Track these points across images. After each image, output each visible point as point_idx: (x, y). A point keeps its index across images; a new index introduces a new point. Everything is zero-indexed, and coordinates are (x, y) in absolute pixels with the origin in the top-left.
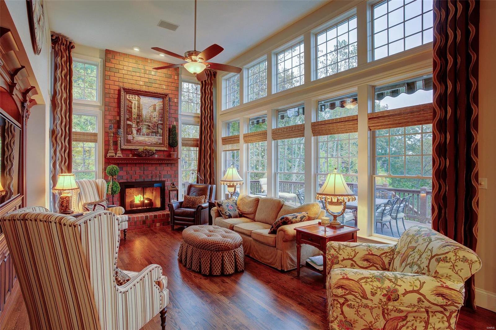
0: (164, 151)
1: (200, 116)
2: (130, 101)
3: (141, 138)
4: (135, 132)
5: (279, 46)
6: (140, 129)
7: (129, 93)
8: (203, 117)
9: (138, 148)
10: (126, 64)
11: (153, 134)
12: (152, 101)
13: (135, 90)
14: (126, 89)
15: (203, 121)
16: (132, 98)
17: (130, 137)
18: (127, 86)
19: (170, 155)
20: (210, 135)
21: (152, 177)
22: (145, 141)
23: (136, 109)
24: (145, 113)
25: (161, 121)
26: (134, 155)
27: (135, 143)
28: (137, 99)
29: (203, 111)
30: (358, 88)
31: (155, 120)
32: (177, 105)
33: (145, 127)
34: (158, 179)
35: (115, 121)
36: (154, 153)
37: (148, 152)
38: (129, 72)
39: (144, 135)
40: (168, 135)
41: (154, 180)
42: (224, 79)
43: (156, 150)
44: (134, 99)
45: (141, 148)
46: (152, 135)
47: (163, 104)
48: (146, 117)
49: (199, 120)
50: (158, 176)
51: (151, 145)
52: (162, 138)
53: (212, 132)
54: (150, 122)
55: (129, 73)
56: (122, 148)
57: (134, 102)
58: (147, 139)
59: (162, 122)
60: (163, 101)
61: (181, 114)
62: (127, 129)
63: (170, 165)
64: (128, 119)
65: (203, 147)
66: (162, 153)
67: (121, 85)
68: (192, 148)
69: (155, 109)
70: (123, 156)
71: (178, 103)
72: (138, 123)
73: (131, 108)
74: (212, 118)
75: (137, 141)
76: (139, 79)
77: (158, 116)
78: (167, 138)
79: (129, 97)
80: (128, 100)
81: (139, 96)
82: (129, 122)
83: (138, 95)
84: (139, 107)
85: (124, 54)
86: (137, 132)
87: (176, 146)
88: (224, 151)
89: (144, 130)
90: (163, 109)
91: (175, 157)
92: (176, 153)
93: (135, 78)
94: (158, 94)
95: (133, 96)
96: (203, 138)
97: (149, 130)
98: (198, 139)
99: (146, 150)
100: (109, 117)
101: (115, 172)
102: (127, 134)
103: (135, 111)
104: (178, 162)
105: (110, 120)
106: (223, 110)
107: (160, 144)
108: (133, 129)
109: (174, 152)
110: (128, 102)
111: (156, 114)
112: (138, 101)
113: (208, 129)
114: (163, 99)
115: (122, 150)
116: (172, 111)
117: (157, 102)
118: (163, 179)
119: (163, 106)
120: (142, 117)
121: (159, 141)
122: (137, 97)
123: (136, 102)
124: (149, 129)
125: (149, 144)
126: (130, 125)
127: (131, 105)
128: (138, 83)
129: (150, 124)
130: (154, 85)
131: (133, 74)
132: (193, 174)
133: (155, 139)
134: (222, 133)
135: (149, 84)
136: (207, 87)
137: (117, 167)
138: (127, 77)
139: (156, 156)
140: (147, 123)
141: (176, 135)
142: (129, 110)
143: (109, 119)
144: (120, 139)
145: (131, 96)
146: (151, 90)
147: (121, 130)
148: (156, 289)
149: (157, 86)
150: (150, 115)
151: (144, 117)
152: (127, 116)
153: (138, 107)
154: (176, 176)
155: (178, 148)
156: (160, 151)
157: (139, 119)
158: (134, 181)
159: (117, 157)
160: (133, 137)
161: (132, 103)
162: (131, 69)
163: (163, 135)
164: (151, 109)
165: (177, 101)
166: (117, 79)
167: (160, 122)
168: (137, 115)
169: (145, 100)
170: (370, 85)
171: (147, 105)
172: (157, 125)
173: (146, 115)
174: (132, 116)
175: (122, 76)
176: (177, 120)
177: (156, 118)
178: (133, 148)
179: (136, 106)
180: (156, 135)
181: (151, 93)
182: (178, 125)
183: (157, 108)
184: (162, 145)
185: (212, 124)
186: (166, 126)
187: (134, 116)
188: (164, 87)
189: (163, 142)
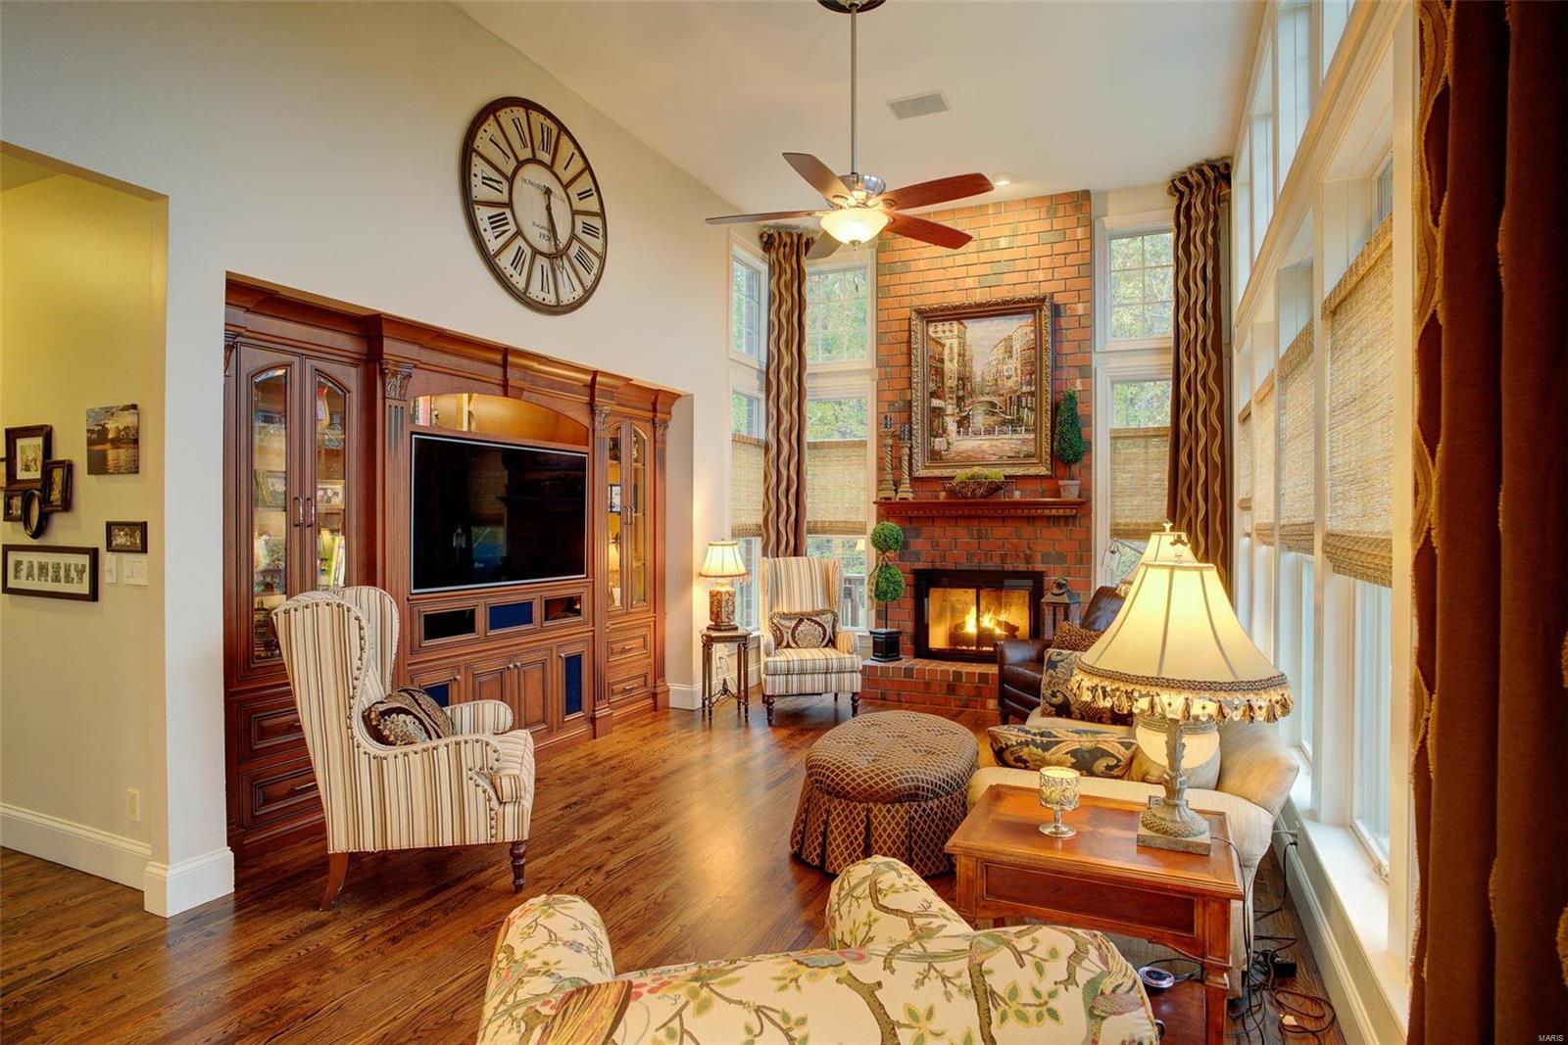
0: (1037, 477)
1: (1171, 343)
2: (938, 342)
3: (965, 444)
4: (952, 426)
6: (967, 417)
7: (932, 321)
8: (1183, 347)
9: (954, 472)
11: (1004, 428)
12: (998, 328)
13: (950, 307)
14: (927, 312)
15: (1184, 359)
16: (944, 332)
17: (939, 444)
18: (933, 301)
19: (1055, 491)
21: (1003, 558)
22: (981, 451)
23: (955, 361)
24: (981, 368)
25: (1029, 384)
26: (949, 494)
27: (951, 459)
28: (956, 333)
29: (1183, 326)
31: (1011, 383)
32: (1087, 324)
33: (981, 410)
34: (1022, 567)
35: (902, 404)
36: (996, 488)
38: (935, 260)
39: (977, 433)
40: (1049, 426)
41: (1008, 567)
44: (947, 334)
45: (961, 474)
46: (1002, 432)
47: (1035, 331)
48: (983, 379)
49: (1170, 359)
50: (1022, 555)
52: (1032, 436)
54: (996, 393)
55: (937, 264)
56: (916, 474)
57: (947, 342)
58: (986, 445)
59: (1033, 389)
60: (1035, 320)
61: (1107, 349)
62: (931, 423)
63: (1061, 521)
64: (933, 395)
66: (1035, 485)
67: (913, 302)
69: (1009, 351)
70: (915, 499)
71: (1090, 314)
72: (960, 399)
73: (942, 361)
75: (957, 454)
76: (962, 272)
77: (1019, 371)
78: (1046, 435)
79: (936, 332)
80: (934, 340)
81: (961, 323)
82: (936, 402)
83: (958, 320)
84: (962, 355)
86: (959, 427)
90: (1037, 345)
92: (1078, 482)
93: (952, 273)
94: (1015, 303)
95: (947, 326)
96: (1184, 426)
97: (994, 418)
98: (1167, 428)
100: (888, 396)
101: (885, 540)
102: (931, 435)
103: (951, 367)
104: (1090, 513)
105: (891, 404)
107: (1028, 456)
108: (945, 418)
109: (1070, 478)
110: (931, 346)
111: (1013, 366)
112: (959, 337)
114: (1034, 315)
115: (916, 481)
116: (1066, 347)
117: (1018, 330)
118: (1039, 567)
119: (1036, 336)
120: (971, 381)
121: (1025, 448)
122: (955, 324)
123: (955, 342)
124: (993, 414)
125: (995, 458)
126: (940, 409)
127: (941, 353)
128: (962, 287)
129: (996, 400)
130: (1007, 279)
131: (947, 262)
133: (1009, 442)
135: (991, 281)
136: (1192, 232)
138: (932, 276)
139: (1017, 495)
140: (985, 399)
142: (936, 369)
143: (890, 399)
144: (907, 451)
145: (939, 328)
146: (1000, 294)
149: (1015, 278)
150: (994, 370)
151: (979, 379)
152: (932, 386)
153: (959, 355)
154: (1084, 556)
157: (964, 389)
159: (894, 500)
160: (948, 443)
161: (943, 346)
163: (1035, 428)
164: (1000, 352)
165: (1085, 308)
166: (904, 290)
167: (1025, 389)
168: (959, 379)
169: (983, 335)
171: (986, 342)
172: (1018, 397)
173: (983, 373)
174: (943, 383)
175: (920, 277)
176: (1086, 372)
177: (1014, 379)
178: (946, 472)
179: (956, 351)
180: (1014, 431)
181: (994, 305)
182: (1088, 390)
183: (1017, 346)
184: (1036, 461)
185: (1214, 364)
186: (1044, 397)
187: (949, 383)
188: (1041, 276)
189: (1036, 448)
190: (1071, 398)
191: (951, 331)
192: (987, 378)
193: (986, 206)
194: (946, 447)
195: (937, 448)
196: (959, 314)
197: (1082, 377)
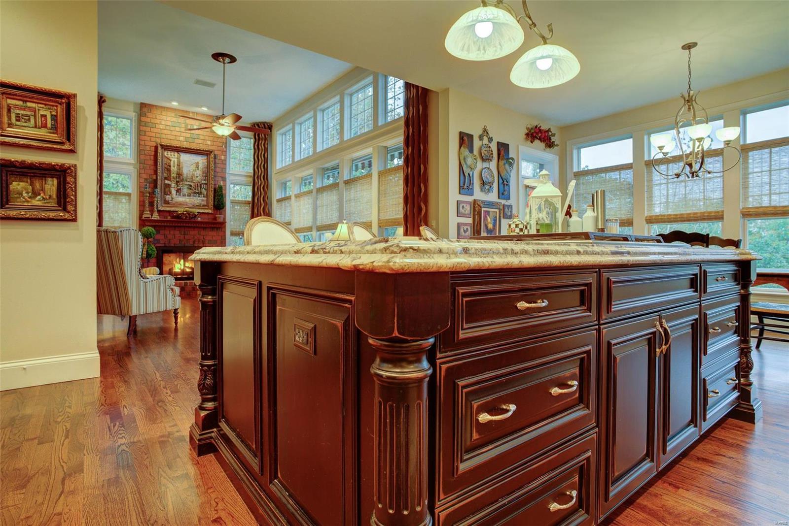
0: (208, 214)
1: (252, 175)
2: (168, 159)
3: (181, 199)
4: (174, 192)
5: (325, 102)
6: (180, 189)
7: (167, 150)
8: (256, 176)
9: (177, 209)
10: (164, 118)
12: (194, 158)
13: (174, 147)
14: (164, 145)
15: (256, 180)
16: (171, 155)
17: (168, 197)
18: (165, 142)
19: (215, 218)
20: (264, 198)
21: (194, 242)
22: (186, 202)
23: (176, 167)
24: (186, 171)
25: (205, 180)
26: (173, 217)
27: (174, 204)
28: (176, 156)
29: (256, 170)
30: (373, 149)
31: (198, 179)
32: (224, 162)
33: (186, 187)
34: (201, 245)
35: (151, 180)
36: (196, 216)
37: (189, 214)
38: (167, 127)
39: (184, 195)
40: (213, 196)
41: (197, 246)
42: (280, 134)
43: (198, 213)
44: (173, 157)
45: (180, 210)
46: (194, 196)
47: (208, 162)
48: (187, 176)
49: (251, 179)
50: (202, 242)
51: (194, 207)
52: (206, 199)
53: (265, 193)
54: (192, 182)
55: (168, 128)
56: (159, 209)
57: (173, 159)
58: (188, 200)
59: (206, 182)
60: (207, 158)
61: (230, 173)
62: (165, 189)
63: (216, 229)
64: (166, 178)
66: (206, 216)
67: (158, 141)
69: (197, 167)
70: (160, 218)
71: (225, 160)
72: (177, 182)
73: (170, 166)
74: (266, 177)
75: (176, 203)
76: (179, 134)
77: (201, 175)
78: (211, 199)
79: (168, 155)
80: (166, 157)
81: (178, 154)
82: (167, 182)
83: (177, 152)
84: (179, 165)
85: (162, 107)
86: (177, 192)
87: (222, 209)
89: (185, 190)
90: (208, 167)
92: (223, 216)
93: (173, 133)
94: (201, 151)
95: (172, 153)
96: (256, 201)
97: (191, 191)
98: (250, 201)
99: (186, 212)
100: (144, 176)
101: (150, 234)
102: (165, 194)
103: (174, 169)
104: (225, 227)
105: (146, 179)
106: (278, 168)
107: (204, 206)
108: (171, 188)
109: (220, 214)
110: (166, 160)
111: (199, 173)
112: (177, 158)
113: (262, 190)
114: (208, 157)
115: (159, 211)
116: (218, 170)
117: (201, 160)
119: (208, 164)
120: (182, 176)
121: (203, 203)
122: (176, 154)
123: (176, 160)
124: (191, 189)
125: (191, 205)
126: (169, 185)
127: (170, 163)
128: (178, 139)
129: (192, 184)
130: (196, 141)
131: (172, 128)
133: (198, 200)
134: (277, 193)
135: (191, 140)
136: (260, 142)
137: (153, 229)
138: (165, 132)
139: (199, 219)
140: (188, 183)
141: (222, 196)
142: (167, 169)
143: (145, 177)
144: (156, 199)
145: (169, 153)
146: (194, 146)
147: (158, 190)
148: (169, 292)
149: (200, 141)
150: (192, 173)
151: (185, 176)
152: (165, 175)
153: (177, 165)
154: (223, 241)
155: (225, 210)
156: (203, 213)
157: (179, 178)
158: (172, 245)
159: (153, 219)
160: (172, 198)
161: (171, 160)
162: (169, 123)
163: (207, 196)
164: (193, 167)
166: (153, 135)
167: (203, 182)
168: (177, 174)
169: (185, 157)
170: (382, 146)
171: (188, 162)
172: (201, 184)
173: (187, 174)
174: (170, 174)
175: (159, 131)
176: (224, 179)
177: (199, 177)
178: (172, 209)
179: (176, 163)
180: (199, 196)
181: (193, 149)
182: (225, 185)
183: (201, 166)
184: (207, 208)
185: (266, 184)
186: (211, 186)
187: (173, 175)
188: (209, 143)
189: (207, 203)
190: (221, 187)
191: (174, 155)
192: (189, 176)
193: (189, 112)
194: (171, 199)
195: (167, 199)
196: (178, 150)
197: (223, 181)
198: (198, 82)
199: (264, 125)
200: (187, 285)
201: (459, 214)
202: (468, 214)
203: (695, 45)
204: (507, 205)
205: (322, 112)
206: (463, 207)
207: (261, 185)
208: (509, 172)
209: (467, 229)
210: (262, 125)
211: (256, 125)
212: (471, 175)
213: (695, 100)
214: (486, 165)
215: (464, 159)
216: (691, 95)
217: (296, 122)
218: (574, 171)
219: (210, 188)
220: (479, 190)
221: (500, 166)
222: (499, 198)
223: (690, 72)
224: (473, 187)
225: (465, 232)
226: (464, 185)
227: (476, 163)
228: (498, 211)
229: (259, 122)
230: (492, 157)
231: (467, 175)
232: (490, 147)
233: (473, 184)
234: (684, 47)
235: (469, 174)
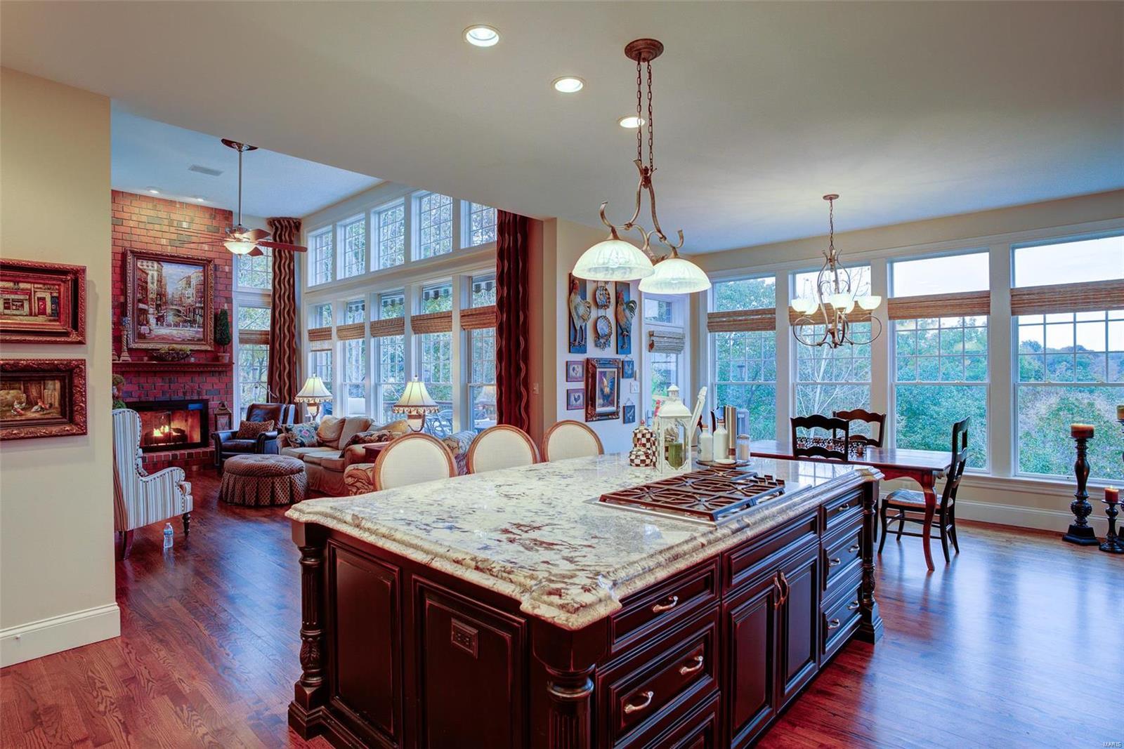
0: (206, 351)
1: (271, 293)
2: (143, 271)
3: (163, 331)
4: (152, 320)
6: (163, 316)
7: (141, 259)
8: (277, 296)
9: (159, 346)
10: (137, 211)
11: (185, 324)
12: (183, 271)
13: (152, 254)
14: (137, 252)
15: (278, 301)
16: (148, 266)
17: (144, 329)
18: (138, 247)
19: (217, 358)
20: (289, 326)
21: (185, 394)
22: (172, 335)
23: (155, 284)
24: (172, 289)
25: (200, 302)
26: (151, 359)
27: (153, 339)
28: (156, 268)
29: (277, 286)
30: (453, 279)
31: (189, 301)
32: (229, 276)
33: (171, 313)
34: (196, 397)
35: (116, 303)
36: (188, 356)
37: (178, 354)
38: (140, 223)
39: (169, 325)
40: (213, 325)
41: (188, 398)
42: (313, 236)
43: (191, 350)
44: (151, 269)
45: (164, 347)
46: (183, 326)
47: (204, 276)
48: (173, 297)
49: (270, 300)
50: (196, 391)
51: (183, 342)
52: (202, 330)
53: (292, 321)
54: (180, 305)
55: (142, 225)
56: (131, 347)
57: (150, 273)
58: (174, 332)
59: (202, 305)
60: (204, 271)
61: (239, 290)
62: (138, 317)
63: (217, 374)
64: (140, 301)
65: (277, 345)
66: (203, 356)
67: (127, 244)
68: (258, 347)
69: (189, 284)
70: (132, 360)
71: (231, 273)
72: (158, 307)
73: (146, 283)
74: (292, 298)
75: (157, 336)
76: (159, 234)
77: (194, 295)
78: (211, 330)
79: (142, 266)
80: (141, 270)
81: (160, 264)
82: (141, 306)
83: (158, 261)
84: (160, 281)
85: (131, 195)
86: (157, 321)
87: (227, 344)
88: (312, 351)
89: (170, 318)
90: (205, 283)
91: (226, 360)
92: (229, 354)
93: (152, 233)
94: (194, 260)
95: (150, 263)
96: (277, 331)
97: (179, 318)
98: (268, 331)
99: (173, 350)
102: (139, 324)
103: (153, 287)
104: (232, 370)
106: (310, 285)
107: (199, 340)
108: (149, 315)
109: (224, 352)
110: (140, 273)
111: (191, 292)
112: (157, 271)
113: (286, 316)
114: (204, 268)
115: (130, 350)
116: (220, 287)
117: (195, 273)
118: (205, 397)
119: (205, 278)
120: (165, 297)
121: (197, 336)
122: (156, 265)
123: (155, 274)
124: (179, 316)
125: (180, 340)
126: (145, 310)
127: (146, 278)
128: (157, 242)
129: (180, 308)
130: (187, 245)
131: (149, 226)
132: (256, 387)
133: (189, 332)
134: (309, 322)
135: (177, 244)
137: (122, 378)
138: (138, 231)
139: (192, 360)
140: (174, 307)
141: (227, 326)
142: (142, 286)
144: (126, 333)
145: (145, 263)
146: (183, 252)
147: (129, 319)
148: (177, 490)
149: (193, 245)
150: (180, 293)
151: (170, 296)
152: (139, 296)
153: (158, 281)
154: (229, 391)
155: (231, 346)
156: (198, 351)
157: (160, 300)
158: (151, 399)
159: (121, 361)
160: (150, 330)
161: (147, 274)
162: (144, 219)
163: (204, 326)
164: (183, 283)
165: (229, 269)
166: (119, 236)
167: (198, 305)
168: (157, 294)
169: (169, 270)
170: (465, 276)
171: (175, 277)
172: (194, 309)
173: (173, 293)
174: (147, 296)
175: (128, 230)
176: (229, 300)
177: (192, 299)
178: (151, 346)
179: (156, 278)
180: (192, 327)
181: (181, 258)
182: (231, 309)
183: (194, 282)
184: (203, 343)
185: (293, 307)
186: (209, 311)
187: (151, 296)
188: (206, 248)
189: (204, 336)
190: (224, 313)
191: (152, 267)
192: (175, 296)
193: (175, 202)
194: (148, 332)
195: (142, 332)
196: (160, 258)
197: (228, 303)
198: (195, 168)
199: (289, 222)
200: (177, 458)
201: (568, 378)
202: (580, 378)
203: (837, 196)
204: (627, 361)
205: (377, 216)
206: (574, 369)
207: (284, 308)
208: (630, 319)
209: (579, 396)
210: (286, 223)
211: (276, 222)
212: (583, 328)
213: (837, 260)
214: (601, 312)
215: (576, 308)
216: (833, 253)
217: (339, 223)
218: (709, 312)
219: (209, 314)
220: (593, 344)
221: (619, 312)
222: (617, 353)
223: (832, 227)
224: (586, 342)
225: (576, 400)
226: (575, 340)
227: (590, 312)
228: (616, 370)
229: (281, 218)
230: (609, 302)
231: (578, 328)
232: (606, 290)
233: (586, 338)
234: (825, 197)
235: (581, 327)
